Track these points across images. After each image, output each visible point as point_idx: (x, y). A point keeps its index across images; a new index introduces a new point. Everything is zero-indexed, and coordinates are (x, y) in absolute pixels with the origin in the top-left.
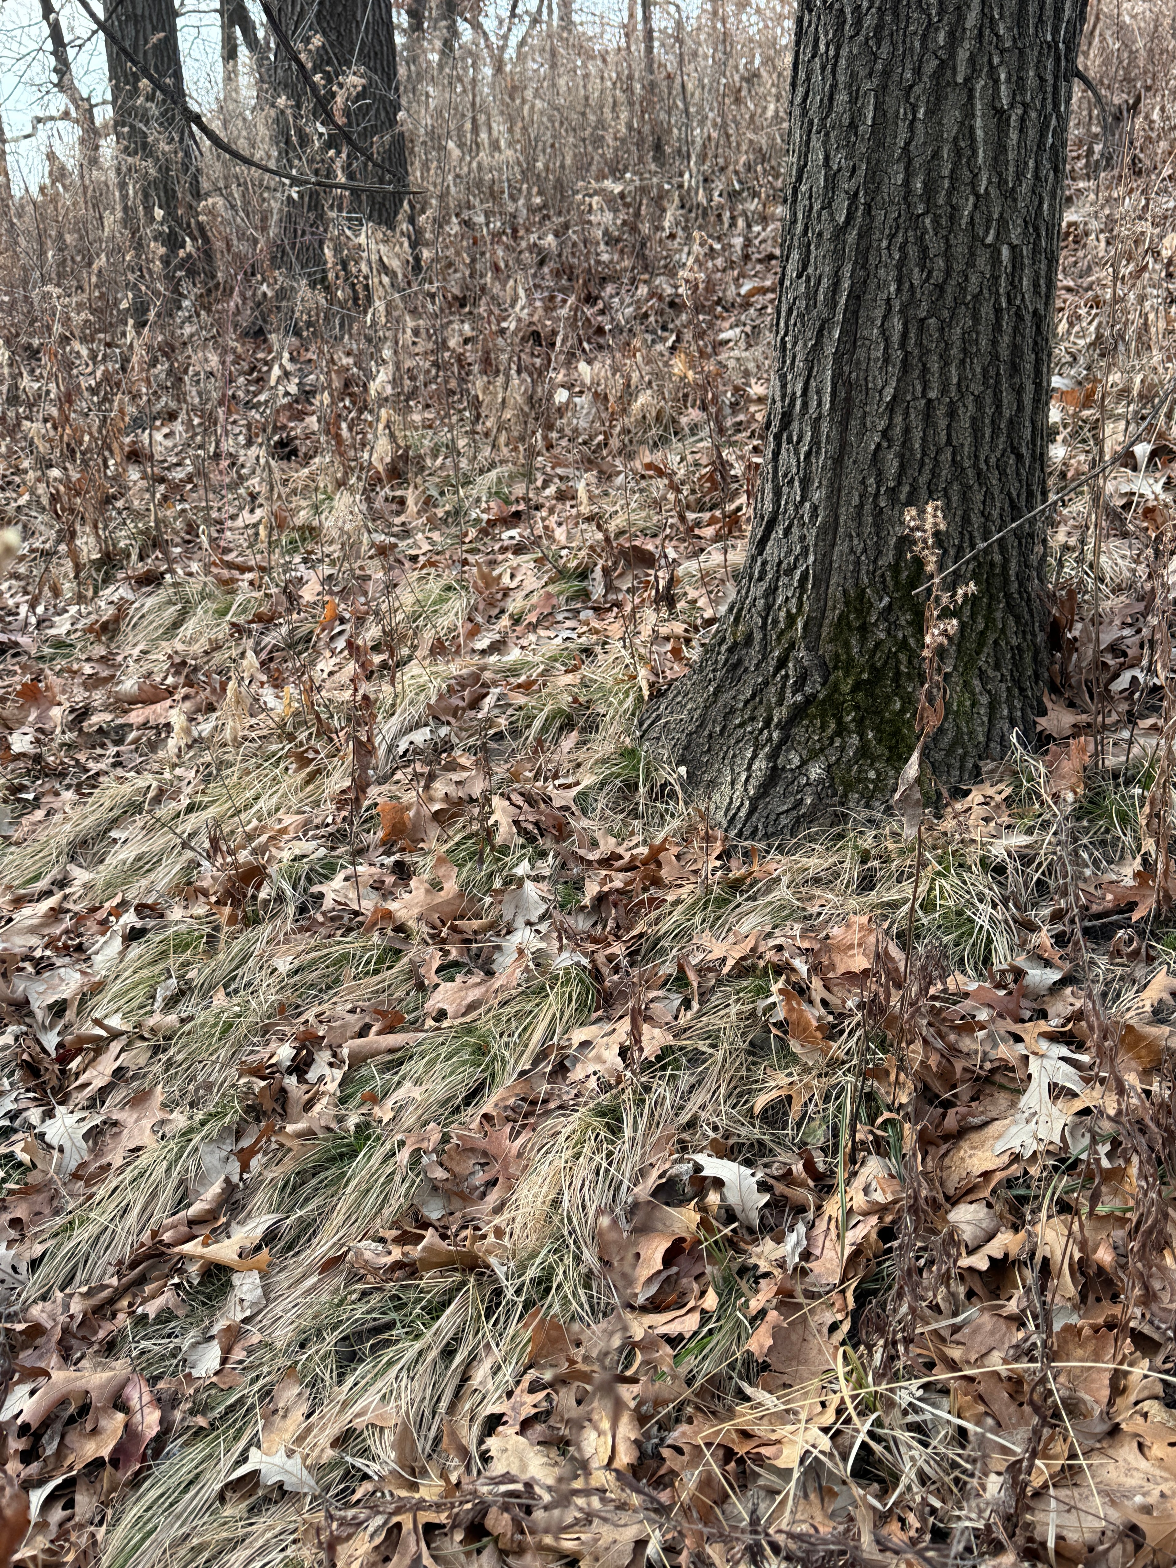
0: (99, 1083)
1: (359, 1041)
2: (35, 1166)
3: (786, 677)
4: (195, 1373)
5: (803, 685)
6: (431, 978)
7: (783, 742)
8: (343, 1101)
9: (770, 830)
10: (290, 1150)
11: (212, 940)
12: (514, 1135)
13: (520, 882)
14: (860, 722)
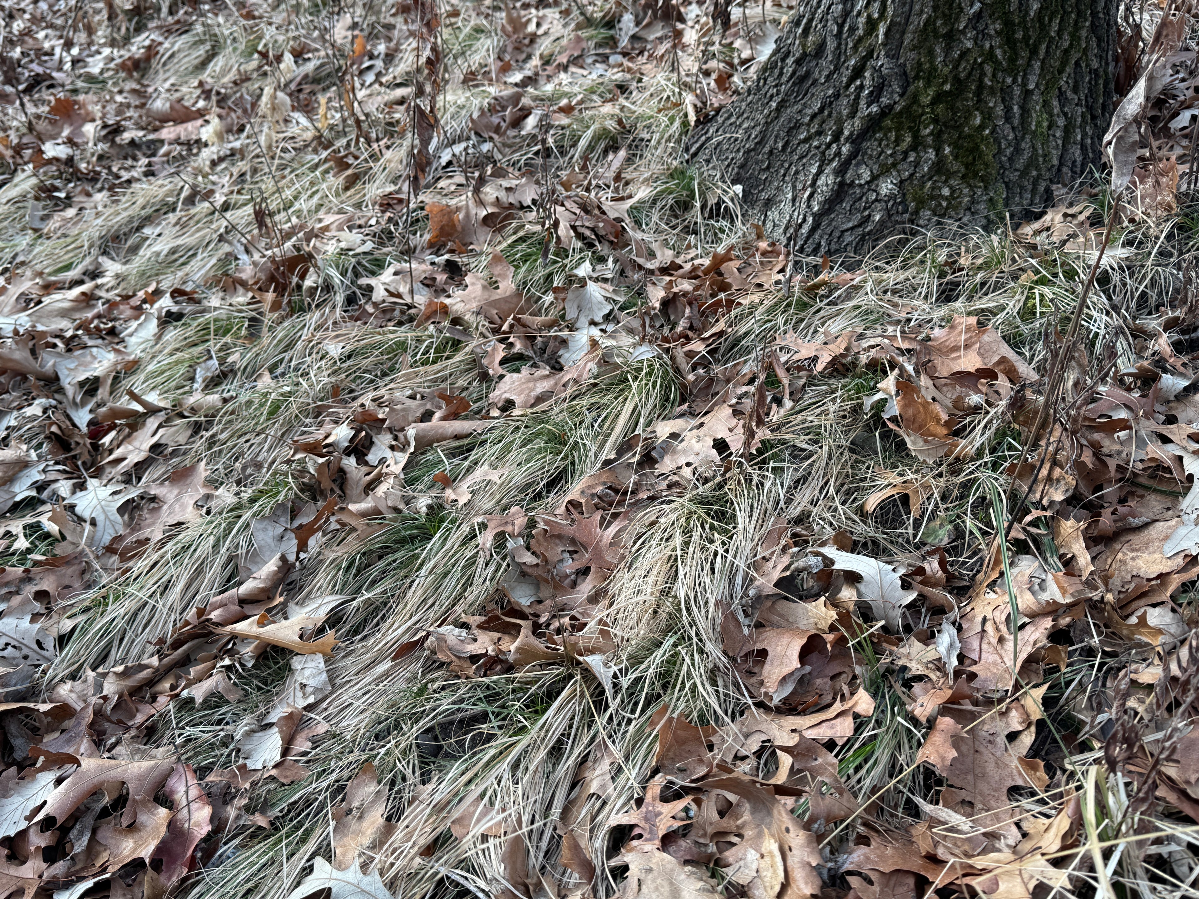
0: (134, 458)
1: (423, 425)
2: (64, 538)
3: (862, 87)
4: (251, 765)
5: (879, 96)
6: (495, 369)
7: (852, 156)
8: (410, 482)
9: (834, 247)
10: (354, 529)
11: (255, 322)
12: (605, 524)
13: (583, 282)
14: (937, 136)
